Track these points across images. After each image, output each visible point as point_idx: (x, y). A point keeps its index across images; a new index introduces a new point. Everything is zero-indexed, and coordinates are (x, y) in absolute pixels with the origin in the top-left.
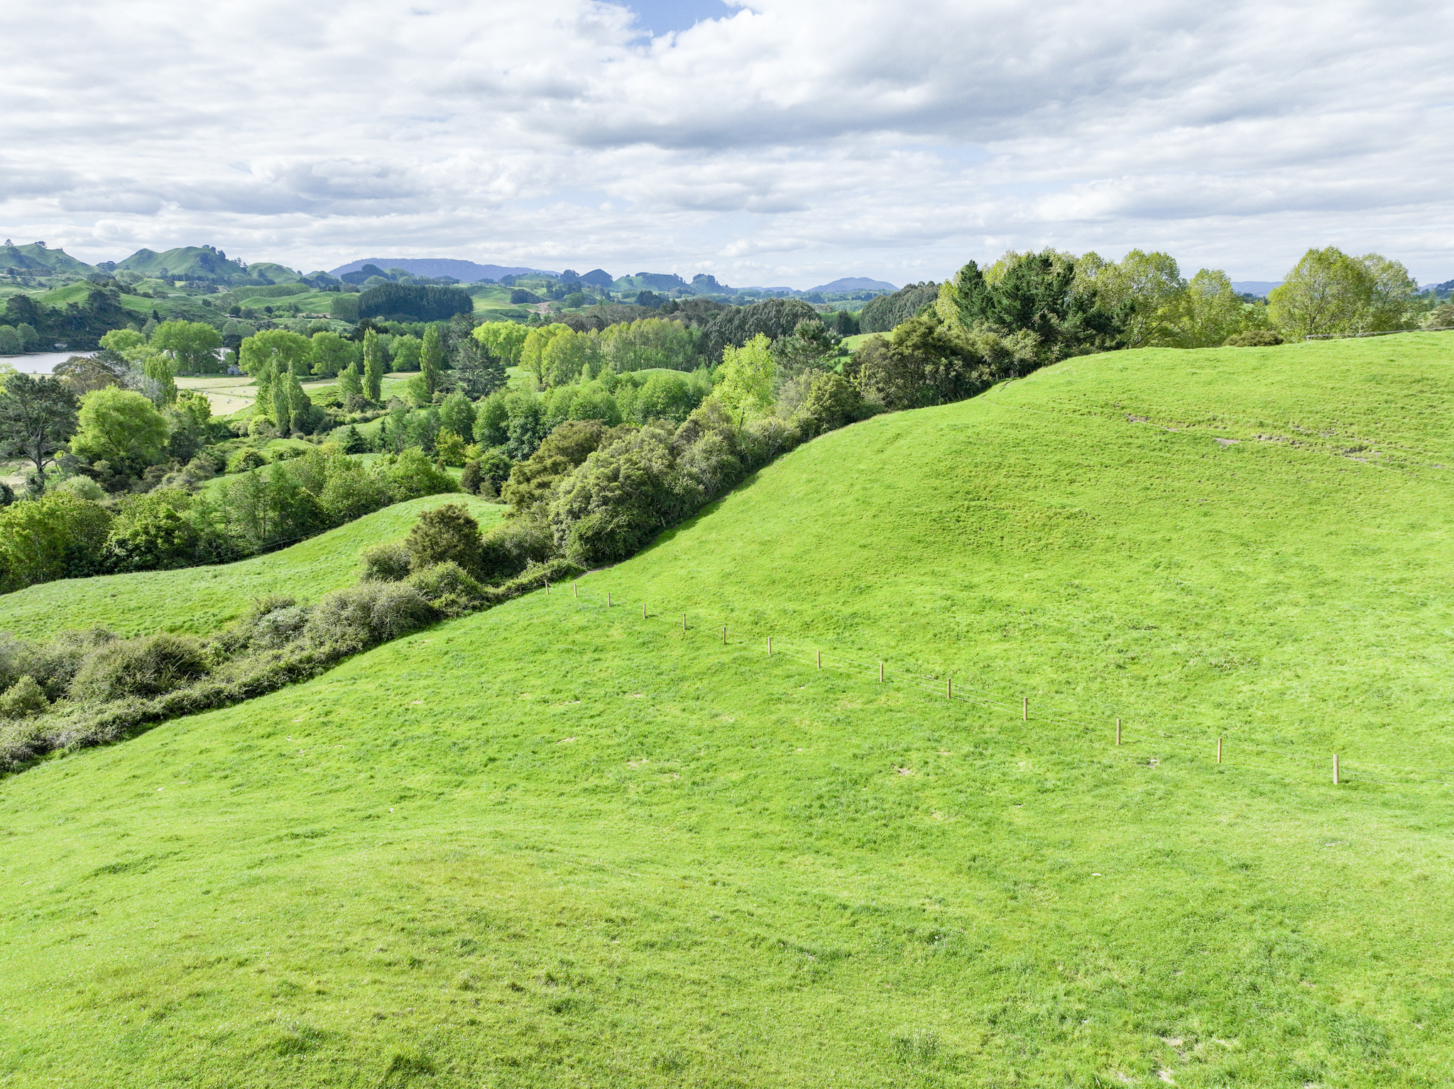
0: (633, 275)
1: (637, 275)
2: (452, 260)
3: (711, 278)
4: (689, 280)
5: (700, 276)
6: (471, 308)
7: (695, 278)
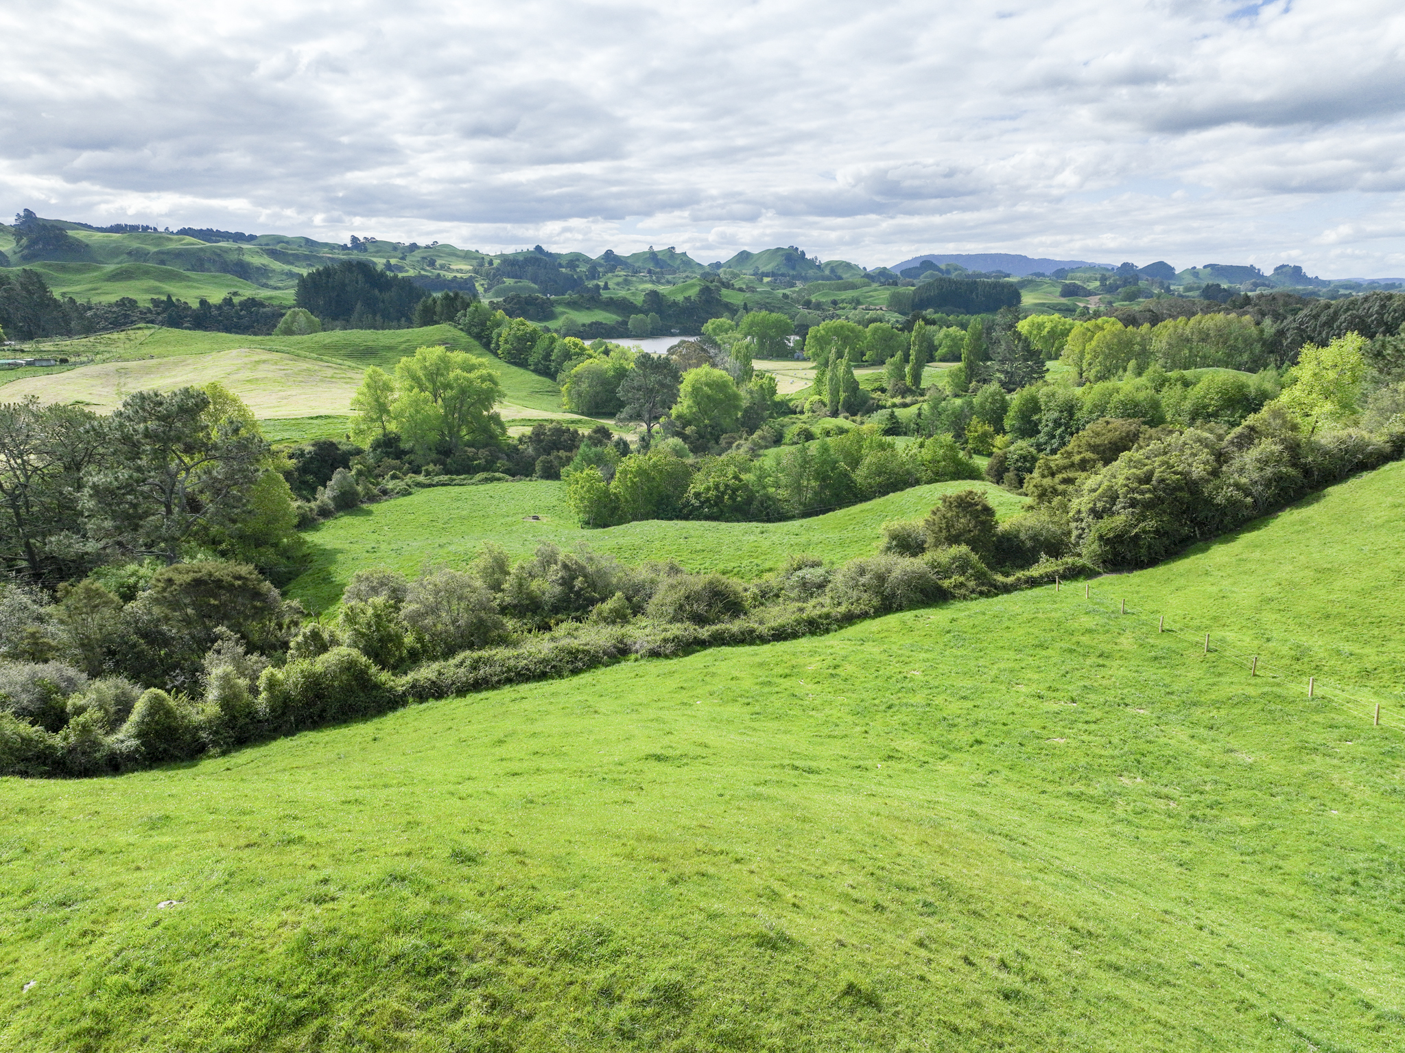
0: (1200, 267)
1: (1205, 267)
2: (1006, 255)
3: (1298, 270)
4: (1268, 272)
5: (1283, 266)
6: (1019, 301)
7: (1276, 269)
